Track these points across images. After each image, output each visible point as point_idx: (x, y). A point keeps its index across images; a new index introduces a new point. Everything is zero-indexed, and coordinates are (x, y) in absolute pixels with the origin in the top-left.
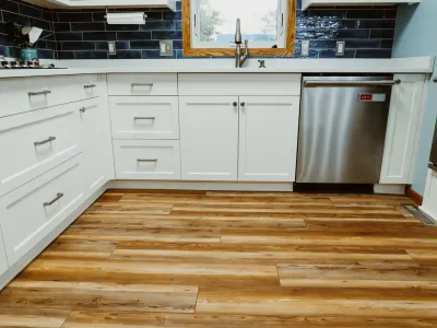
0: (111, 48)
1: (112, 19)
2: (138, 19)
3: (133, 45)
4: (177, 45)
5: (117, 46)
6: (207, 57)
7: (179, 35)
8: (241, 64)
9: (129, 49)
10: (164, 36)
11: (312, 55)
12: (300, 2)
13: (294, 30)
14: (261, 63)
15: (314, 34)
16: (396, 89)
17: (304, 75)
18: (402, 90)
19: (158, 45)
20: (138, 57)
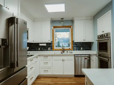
0: (39, 49)
1: (40, 45)
2: (45, 45)
4: (52, 48)
7: (52, 47)
8: (63, 52)
9: (43, 49)
11: (77, 50)
12: (73, 41)
13: (73, 46)
14: (67, 52)
15: (77, 46)
16: (91, 57)
17: (74, 55)
18: (92, 57)
19: (48, 48)
20: (44, 50)
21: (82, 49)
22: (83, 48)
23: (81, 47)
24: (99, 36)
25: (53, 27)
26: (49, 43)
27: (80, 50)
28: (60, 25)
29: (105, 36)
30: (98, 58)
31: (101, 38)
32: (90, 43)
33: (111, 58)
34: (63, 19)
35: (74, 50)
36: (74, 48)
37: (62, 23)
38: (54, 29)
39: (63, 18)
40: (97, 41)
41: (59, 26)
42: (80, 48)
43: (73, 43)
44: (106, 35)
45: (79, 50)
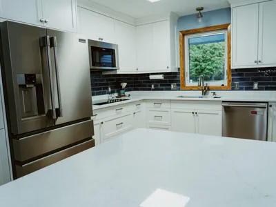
0: (153, 87)
1: (151, 77)
2: (161, 77)
3: (161, 85)
4: (178, 85)
5: (155, 86)
6: (191, 90)
7: (179, 81)
8: (204, 94)
9: (159, 87)
10: (173, 82)
11: (241, 89)
13: (231, 78)
14: (214, 93)
16: (271, 109)
17: (223, 102)
19: (170, 85)
20: (162, 90)
21: (256, 86)
22: (259, 84)
23: (256, 80)
25: (181, 35)
26: (174, 73)
27: (251, 89)
34: (202, 9)
35: (233, 89)
36: (233, 85)
37: (200, 20)
38: (186, 37)
39: (200, 6)
42: (252, 84)
45: (247, 89)
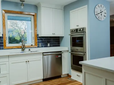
11: (42, 47)
12: (38, 35)
13: (37, 41)
14: (29, 50)
15: (42, 42)
16: (62, 54)
17: (43, 53)
18: (64, 54)
21: (49, 45)
22: (50, 44)
23: (49, 42)
24: (73, 30)
25: (3, 12)
28: (17, 10)
29: (80, 30)
30: (71, 54)
31: (75, 32)
32: (59, 37)
33: (86, 52)
34: (24, 1)
35: (38, 47)
36: (38, 45)
37: (22, 7)
38: (6, 14)
40: (70, 36)
41: (15, 12)
42: (47, 44)
43: (38, 37)
44: (82, 30)
45: (45, 47)
